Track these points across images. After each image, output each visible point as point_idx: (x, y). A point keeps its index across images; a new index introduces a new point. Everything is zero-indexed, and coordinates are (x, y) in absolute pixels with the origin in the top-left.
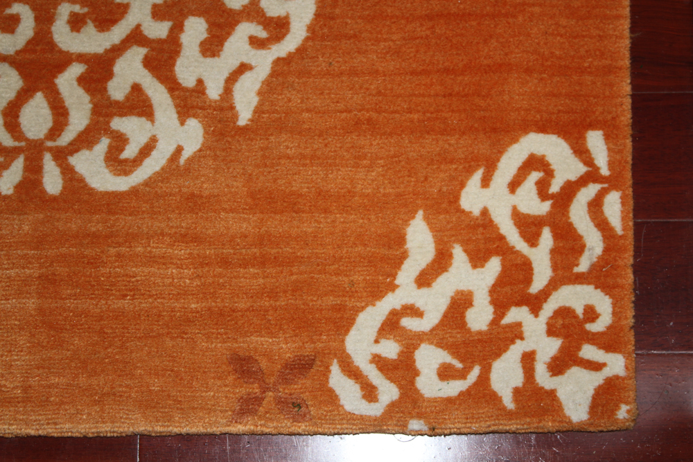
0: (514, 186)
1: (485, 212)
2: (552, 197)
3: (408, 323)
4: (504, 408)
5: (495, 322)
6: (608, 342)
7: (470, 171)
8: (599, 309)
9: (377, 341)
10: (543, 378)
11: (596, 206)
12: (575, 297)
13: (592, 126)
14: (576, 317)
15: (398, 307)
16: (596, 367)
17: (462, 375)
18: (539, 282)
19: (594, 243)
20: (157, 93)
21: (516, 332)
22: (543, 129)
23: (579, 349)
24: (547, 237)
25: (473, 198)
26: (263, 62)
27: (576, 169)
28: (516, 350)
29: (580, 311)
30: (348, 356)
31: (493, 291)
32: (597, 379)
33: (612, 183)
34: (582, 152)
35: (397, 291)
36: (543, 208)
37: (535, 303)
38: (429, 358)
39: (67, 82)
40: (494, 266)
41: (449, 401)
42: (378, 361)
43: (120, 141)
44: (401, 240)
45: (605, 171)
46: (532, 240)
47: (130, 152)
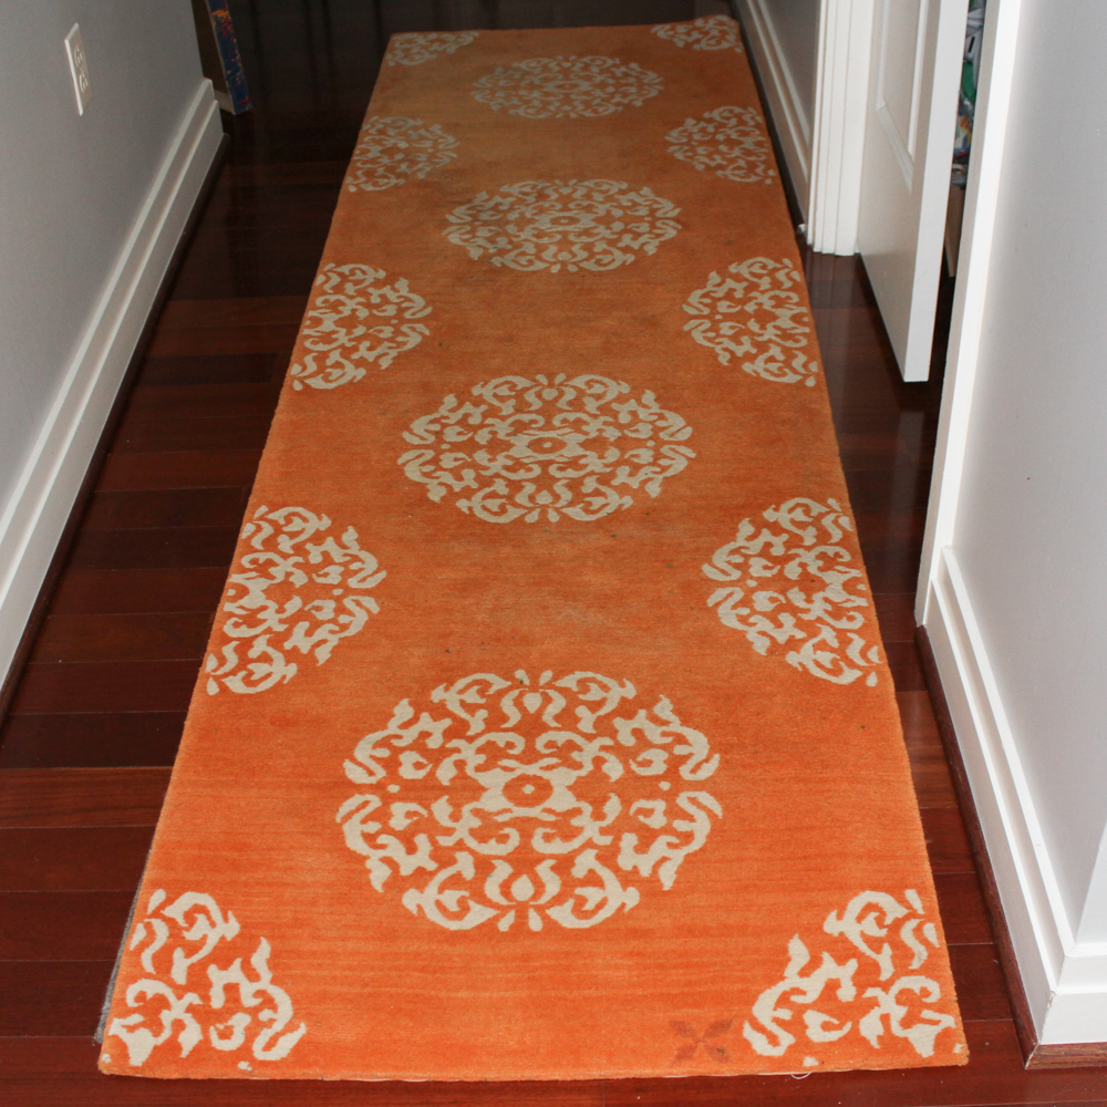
0: (860, 918)
1: (841, 934)
2: (887, 926)
3: (796, 999)
4: (872, 1047)
5: (858, 996)
6: (941, 1007)
7: (828, 911)
8: (930, 989)
9: (775, 1009)
10: (897, 1030)
11: (918, 931)
12: (915, 983)
13: (907, 887)
14: (915, 994)
15: (788, 989)
16: (935, 1023)
17: (839, 1027)
18: (885, 975)
19: (921, 953)
20: (605, 873)
21: (873, 1003)
22: (875, 888)
23: (920, 1012)
24: (887, 949)
25: (832, 925)
26: (678, 856)
27: (901, 912)
28: (875, 1014)
29: (917, 991)
30: (756, 1019)
31: (854, 978)
32: (937, 1029)
33: (928, 918)
34: (903, 901)
35: (786, 981)
36: (883, 933)
37: (886, 986)
38: (814, 1020)
39: (543, 869)
40: (853, 965)
41: (831, 1043)
42: (779, 1022)
43: (581, 901)
44: (785, 950)
45: (921, 912)
46: (878, 950)
47: (589, 906)
